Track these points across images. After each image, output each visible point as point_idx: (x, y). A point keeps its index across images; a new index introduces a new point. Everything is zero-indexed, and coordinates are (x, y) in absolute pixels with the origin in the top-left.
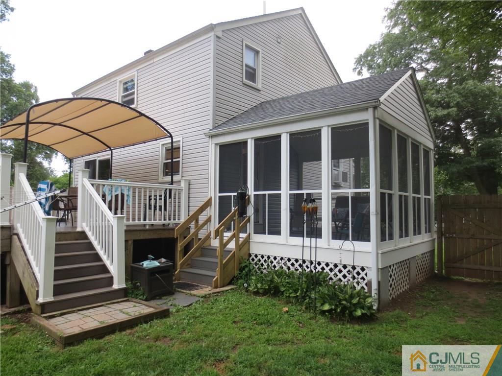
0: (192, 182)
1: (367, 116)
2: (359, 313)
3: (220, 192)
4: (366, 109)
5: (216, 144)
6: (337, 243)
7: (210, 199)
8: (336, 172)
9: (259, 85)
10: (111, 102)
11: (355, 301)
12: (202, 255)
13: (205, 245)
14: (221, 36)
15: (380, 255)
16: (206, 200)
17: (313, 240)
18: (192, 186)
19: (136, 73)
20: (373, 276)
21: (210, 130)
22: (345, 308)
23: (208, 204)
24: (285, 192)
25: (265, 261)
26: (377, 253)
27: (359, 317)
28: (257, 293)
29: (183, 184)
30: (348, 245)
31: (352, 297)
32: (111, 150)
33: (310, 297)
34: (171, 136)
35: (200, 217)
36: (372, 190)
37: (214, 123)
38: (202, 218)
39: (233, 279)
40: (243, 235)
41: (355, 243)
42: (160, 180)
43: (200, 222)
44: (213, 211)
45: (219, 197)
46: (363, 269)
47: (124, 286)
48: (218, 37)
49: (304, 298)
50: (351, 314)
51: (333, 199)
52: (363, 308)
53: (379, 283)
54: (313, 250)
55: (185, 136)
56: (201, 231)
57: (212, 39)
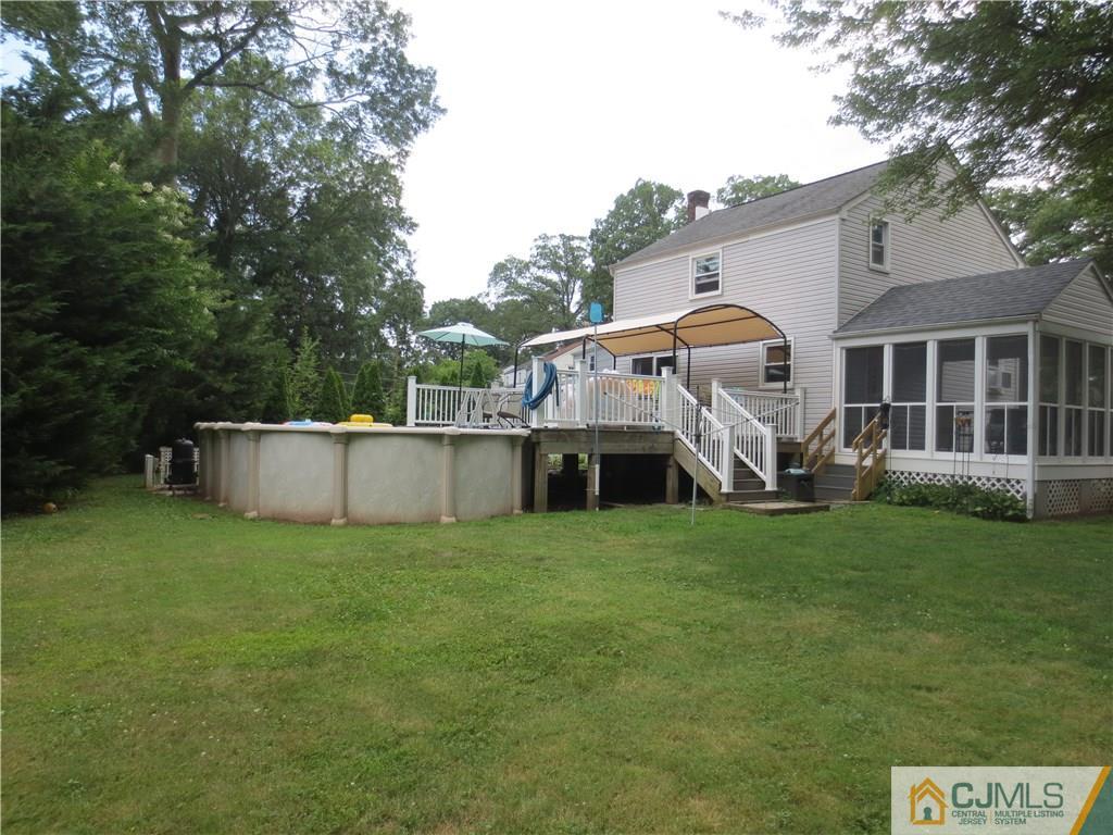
0: (808, 391)
1: (1027, 329)
2: (1010, 513)
3: (847, 402)
4: (1026, 322)
5: (842, 348)
6: (990, 458)
7: (835, 411)
8: (992, 373)
9: (887, 266)
10: (757, 315)
11: (1007, 504)
12: (827, 472)
13: (829, 462)
14: (846, 217)
15: (1036, 468)
16: (830, 411)
17: (966, 454)
18: (808, 395)
19: (721, 251)
20: (1028, 489)
21: (835, 332)
22: (996, 509)
23: (832, 416)
24: (931, 404)
25: (906, 478)
26: (1034, 467)
27: (1010, 516)
28: (902, 504)
29: (798, 393)
30: (1002, 458)
31: (1004, 501)
32: (689, 348)
33: (961, 504)
34: (784, 337)
35: (824, 431)
36: (1031, 404)
37: (839, 323)
38: (826, 432)
39: (871, 494)
40: (879, 451)
41: (1010, 456)
42: (761, 387)
43: (824, 437)
44: (839, 425)
45: (846, 408)
46: (1018, 482)
47: (776, 489)
48: (843, 220)
49: (955, 505)
50: (1002, 515)
51: (987, 412)
52: (1014, 509)
53: (1035, 495)
54: (966, 464)
55: (797, 335)
56: (825, 447)
57: (837, 222)
